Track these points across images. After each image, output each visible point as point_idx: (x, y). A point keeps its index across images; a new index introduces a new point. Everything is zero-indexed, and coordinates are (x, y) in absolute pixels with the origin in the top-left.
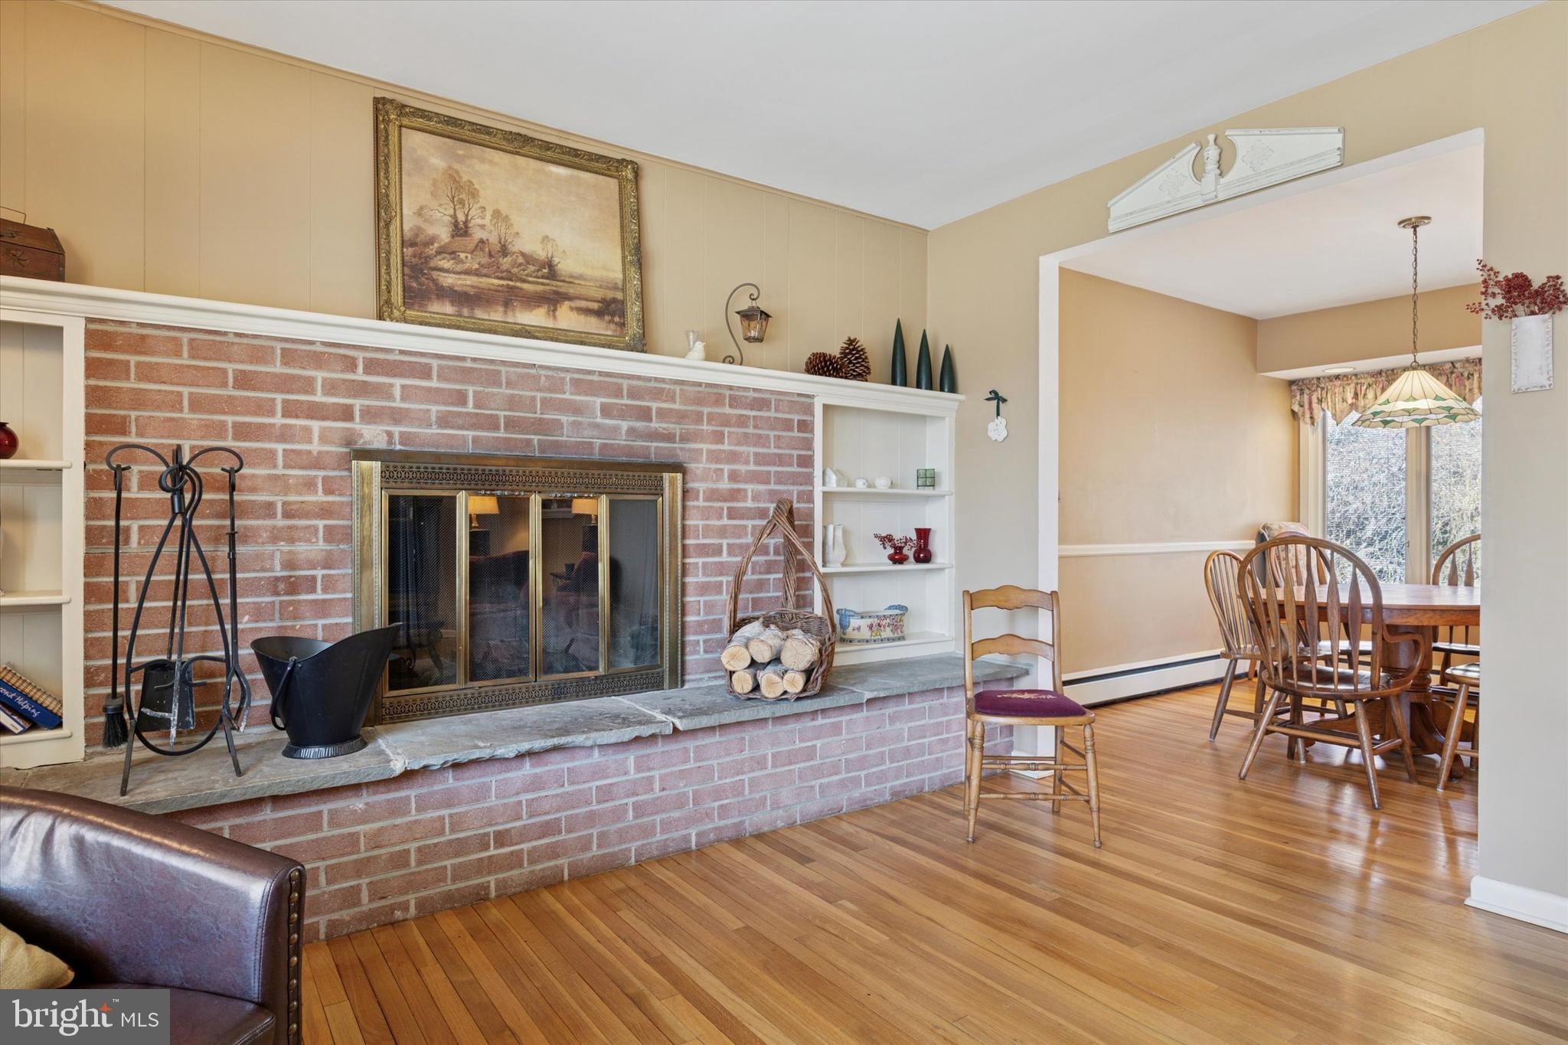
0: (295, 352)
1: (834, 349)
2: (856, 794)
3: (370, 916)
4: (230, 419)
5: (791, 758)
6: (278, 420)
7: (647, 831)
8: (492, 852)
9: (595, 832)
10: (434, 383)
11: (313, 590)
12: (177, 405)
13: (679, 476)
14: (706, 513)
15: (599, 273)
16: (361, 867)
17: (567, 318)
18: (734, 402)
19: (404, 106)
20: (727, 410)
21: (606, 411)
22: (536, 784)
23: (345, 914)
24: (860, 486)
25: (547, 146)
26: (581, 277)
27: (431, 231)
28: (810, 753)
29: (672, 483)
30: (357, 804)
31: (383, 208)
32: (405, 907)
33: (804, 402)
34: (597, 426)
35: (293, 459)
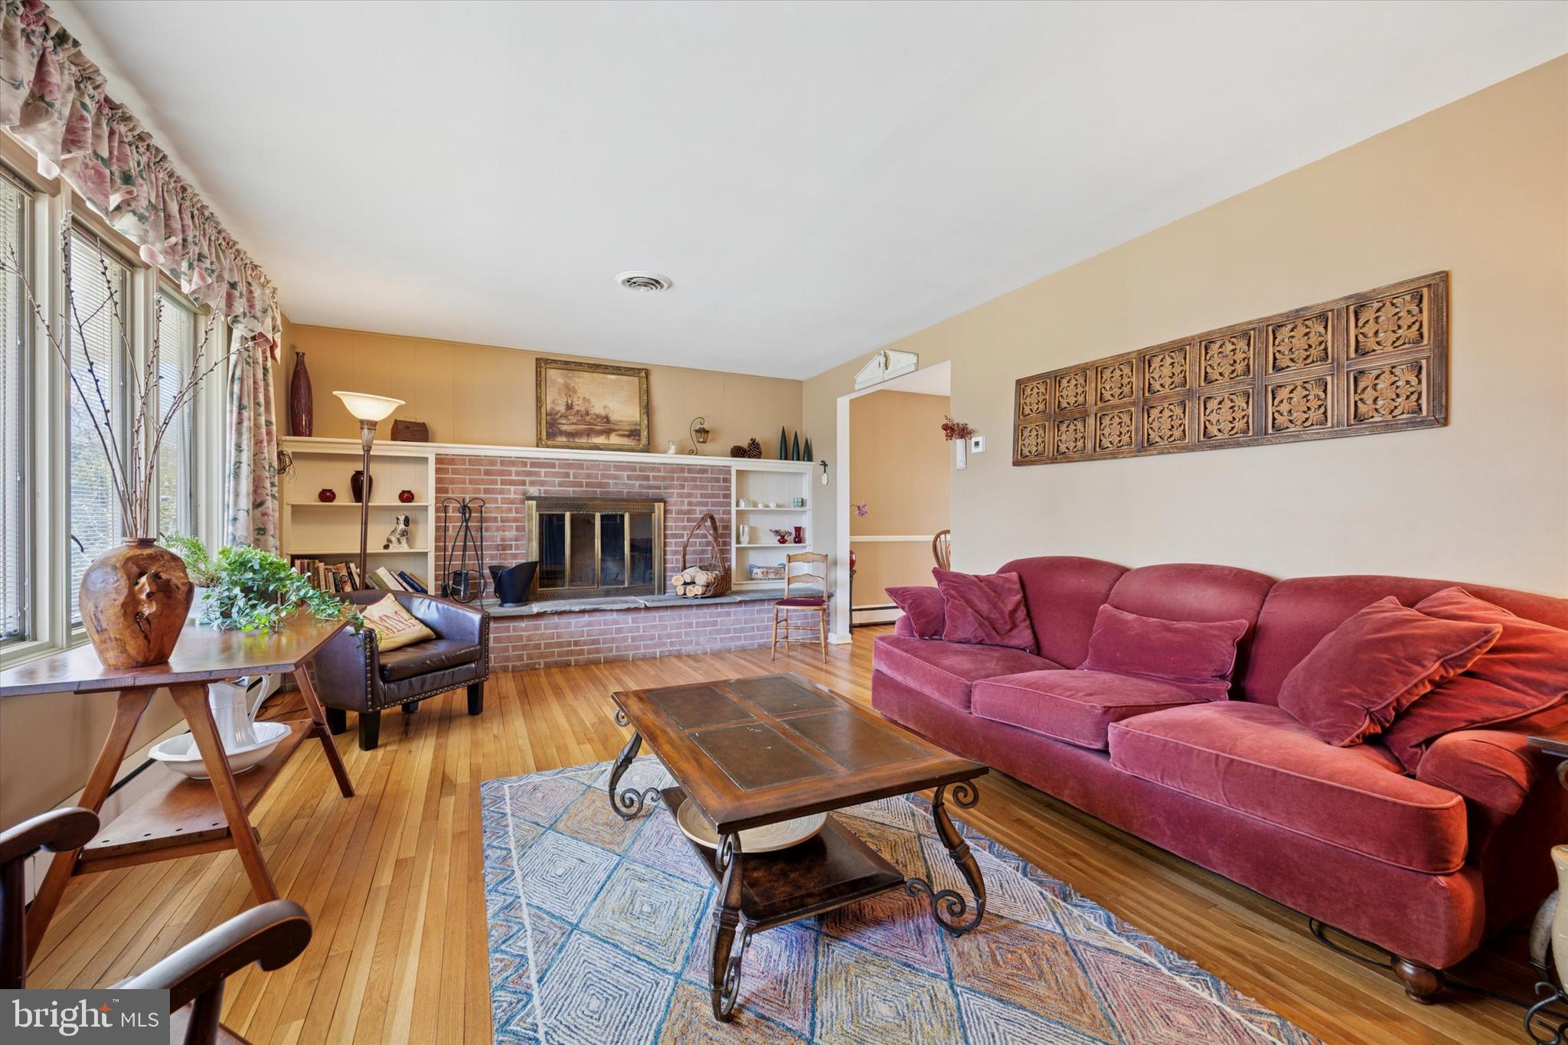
0: (506, 461)
1: (744, 443)
2: (739, 643)
3: (527, 665)
4: (482, 487)
5: (705, 624)
6: (499, 486)
7: (638, 647)
8: (573, 648)
9: (614, 645)
10: (557, 470)
11: (511, 549)
12: (464, 483)
13: (662, 504)
14: (676, 520)
15: (628, 419)
16: (524, 647)
17: (614, 439)
18: (690, 471)
19: (547, 360)
20: (686, 475)
21: (629, 478)
22: (589, 624)
23: (518, 663)
24: (761, 507)
25: (606, 367)
26: (621, 421)
27: (557, 409)
28: (715, 624)
29: (659, 507)
30: (523, 624)
31: (539, 401)
32: (539, 664)
33: (727, 470)
34: (625, 484)
35: (505, 501)
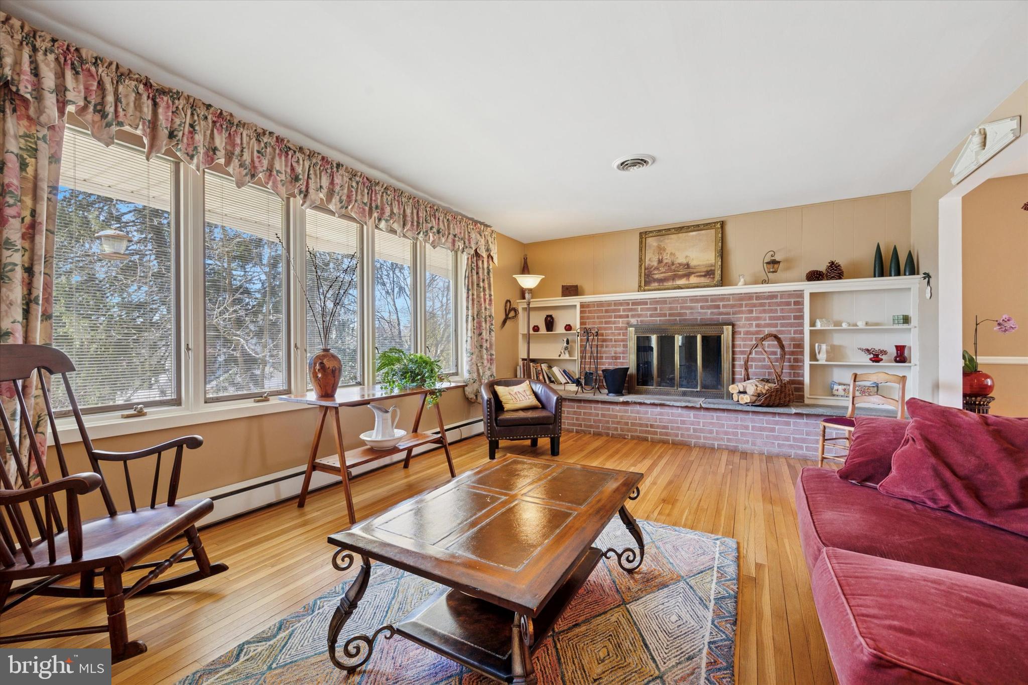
0: (618, 303)
2: (800, 452)
3: (620, 435)
4: (604, 320)
5: (762, 429)
6: (613, 319)
7: (699, 438)
8: (649, 429)
9: (680, 432)
10: (648, 306)
11: (620, 359)
12: (594, 318)
13: (730, 327)
14: (744, 339)
15: (704, 263)
16: (618, 423)
17: (693, 280)
18: (758, 298)
19: (646, 232)
20: (755, 301)
21: (702, 308)
22: (661, 414)
23: (615, 433)
25: (688, 227)
26: (699, 266)
27: (652, 264)
28: (773, 430)
29: (727, 329)
30: (618, 408)
31: (641, 260)
32: (628, 435)
33: (800, 294)
34: (699, 313)
35: (617, 328)
